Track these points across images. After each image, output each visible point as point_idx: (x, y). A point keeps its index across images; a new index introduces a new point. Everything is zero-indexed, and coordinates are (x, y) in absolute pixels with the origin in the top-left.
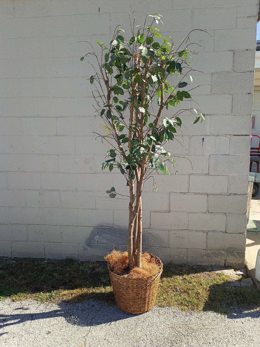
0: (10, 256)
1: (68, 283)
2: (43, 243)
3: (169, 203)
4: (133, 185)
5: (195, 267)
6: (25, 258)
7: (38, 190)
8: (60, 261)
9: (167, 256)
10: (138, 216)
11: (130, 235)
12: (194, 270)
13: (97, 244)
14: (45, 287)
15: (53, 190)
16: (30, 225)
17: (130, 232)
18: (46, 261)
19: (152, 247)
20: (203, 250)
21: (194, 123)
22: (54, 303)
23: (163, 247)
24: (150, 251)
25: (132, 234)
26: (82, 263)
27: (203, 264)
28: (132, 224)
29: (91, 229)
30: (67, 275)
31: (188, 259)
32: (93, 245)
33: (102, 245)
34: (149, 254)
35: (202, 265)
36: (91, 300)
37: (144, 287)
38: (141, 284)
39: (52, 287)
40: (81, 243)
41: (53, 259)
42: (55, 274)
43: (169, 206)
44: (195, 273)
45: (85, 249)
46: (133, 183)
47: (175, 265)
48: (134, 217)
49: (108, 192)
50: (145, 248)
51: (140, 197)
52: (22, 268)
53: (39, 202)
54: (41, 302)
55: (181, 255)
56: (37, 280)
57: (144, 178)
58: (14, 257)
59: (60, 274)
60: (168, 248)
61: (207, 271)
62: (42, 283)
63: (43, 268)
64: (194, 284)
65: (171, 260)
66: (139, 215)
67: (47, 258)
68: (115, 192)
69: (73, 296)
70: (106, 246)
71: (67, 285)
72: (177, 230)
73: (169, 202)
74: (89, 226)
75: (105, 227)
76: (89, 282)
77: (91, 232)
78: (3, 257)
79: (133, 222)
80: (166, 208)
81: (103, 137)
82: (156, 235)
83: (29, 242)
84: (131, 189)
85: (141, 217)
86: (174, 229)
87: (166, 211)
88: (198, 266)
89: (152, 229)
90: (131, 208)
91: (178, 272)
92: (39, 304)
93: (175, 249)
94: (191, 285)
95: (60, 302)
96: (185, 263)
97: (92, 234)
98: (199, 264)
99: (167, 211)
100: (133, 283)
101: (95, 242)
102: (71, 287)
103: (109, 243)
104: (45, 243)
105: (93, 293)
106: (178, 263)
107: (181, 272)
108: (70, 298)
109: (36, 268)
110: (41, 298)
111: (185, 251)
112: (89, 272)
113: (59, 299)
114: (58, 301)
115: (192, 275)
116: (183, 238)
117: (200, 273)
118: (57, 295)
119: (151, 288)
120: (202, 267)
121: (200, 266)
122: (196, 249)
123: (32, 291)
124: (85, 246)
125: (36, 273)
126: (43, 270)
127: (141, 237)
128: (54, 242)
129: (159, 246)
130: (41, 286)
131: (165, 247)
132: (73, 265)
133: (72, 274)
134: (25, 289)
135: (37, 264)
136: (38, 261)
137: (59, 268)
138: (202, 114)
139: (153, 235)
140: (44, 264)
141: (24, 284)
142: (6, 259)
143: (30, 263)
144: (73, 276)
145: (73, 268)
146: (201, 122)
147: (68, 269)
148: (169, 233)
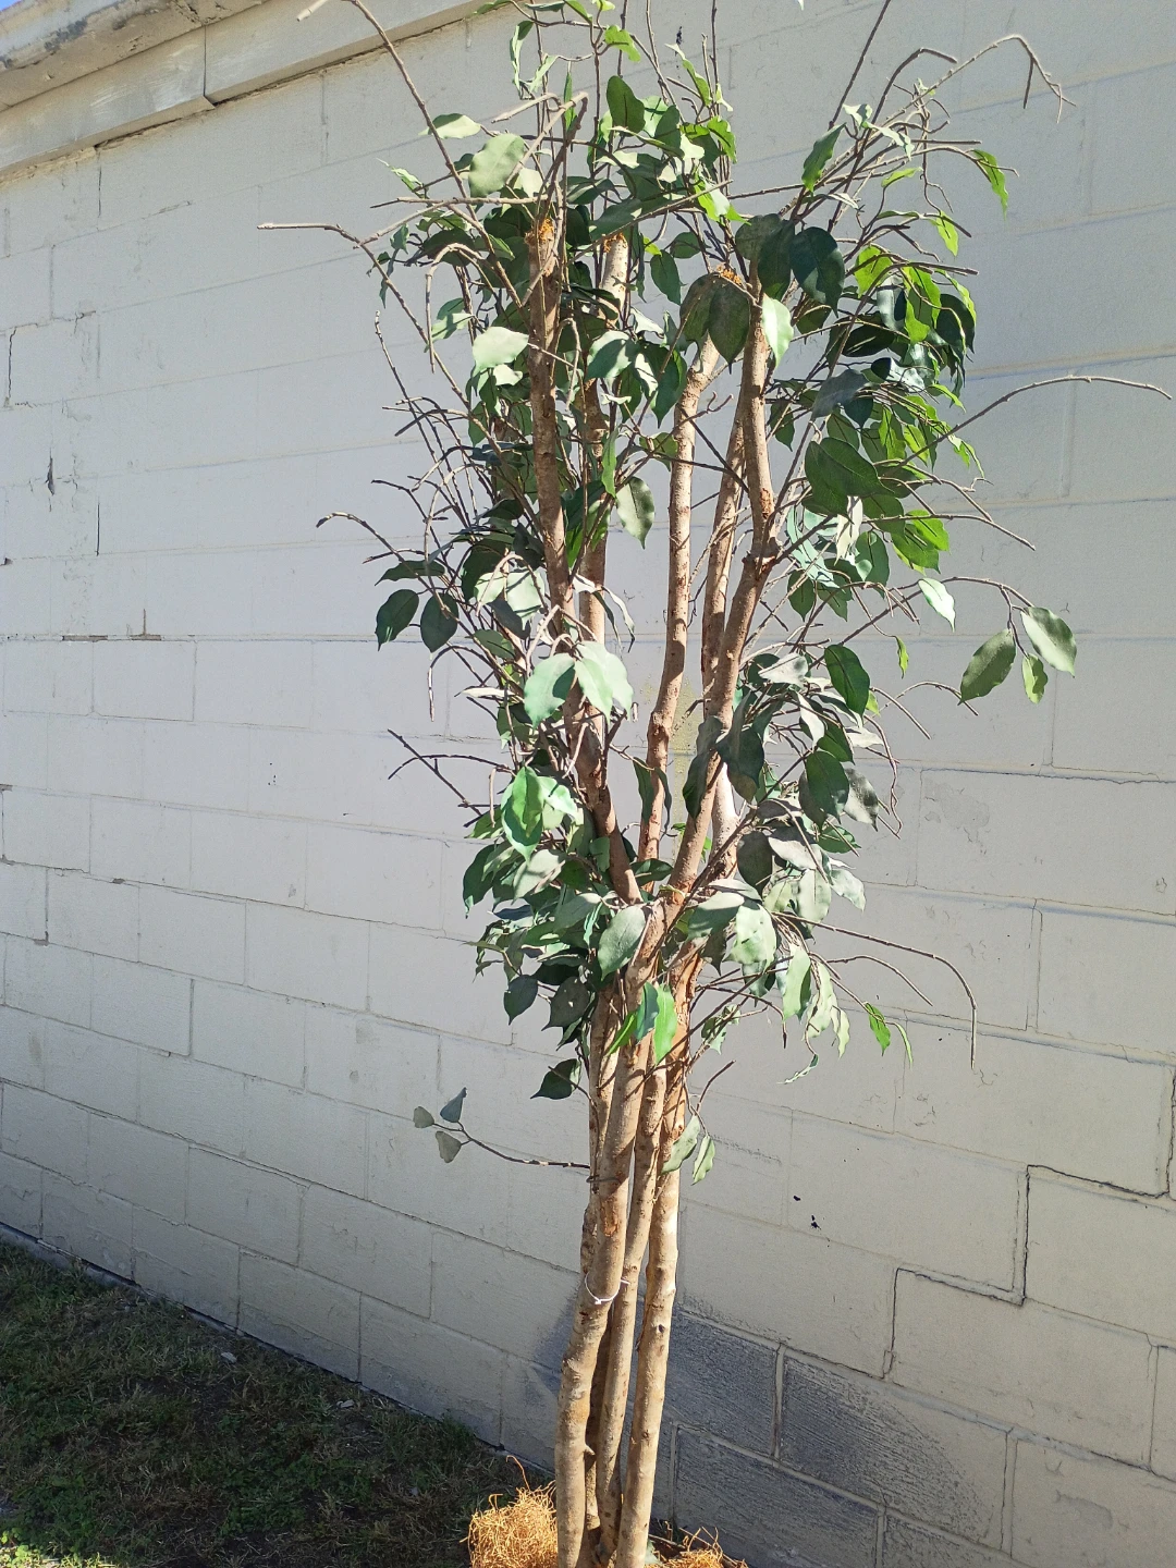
0: (231, 1322)
2: (358, 1296)
3: (1021, 1242)
6: (283, 1351)
7: (355, 1011)
8: (416, 1419)
10: (630, 1313)
11: (564, 1435)
15: (418, 1028)
16: (313, 1186)
18: (349, 1403)
19: (899, 1516)
21: (968, 693)
23: (967, 1539)
24: (880, 1532)
30: (381, 1528)
40: (516, 1356)
41: (392, 1401)
42: (330, 1503)
43: (1020, 1257)
45: (531, 1396)
48: (587, 1317)
49: (423, 1119)
50: (850, 1502)
52: (228, 1406)
53: (354, 1075)
56: (232, 1504)
58: (248, 1335)
59: (352, 1512)
60: (1000, 1557)
62: (239, 1535)
63: (308, 1444)
66: (647, 1309)
67: (368, 1383)
72: (1067, 1448)
73: (1022, 1230)
74: (557, 1268)
77: (565, 1303)
78: (209, 1317)
80: (1001, 1273)
82: (925, 1442)
83: (303, 1273)
85: (662, 1329)
86: (1050, 1436)
87: (999, 1294)
89: (899, 1390)
97: (568, 1315)
99: (1007, 1296)
104: (365, 1299)
109: (281, 1426)
116: (1110, 1517)
125: (261, 1462)
126: (299, 1457)
127: (648, 1468)
128: (402, 1309)
129: (937, 1518)
130: (222, 1554)
131: (983, 1541)
132: (449, 1472)
133: (406, 1533)
134: (143, 1541)
135: (302, 1407)
136: (316, 1393)
137: (374, 1468)
138: (1037, 619)
139: (906, 1431)
140: (329, 1419)
141: (164, 1509)
142: (215, 1332)
143: (274, 1391)
144: (405, 1548)
145: (438, 1492)
146: (1029, 689)
147: (415, 1491)
148: (1011, 1452)
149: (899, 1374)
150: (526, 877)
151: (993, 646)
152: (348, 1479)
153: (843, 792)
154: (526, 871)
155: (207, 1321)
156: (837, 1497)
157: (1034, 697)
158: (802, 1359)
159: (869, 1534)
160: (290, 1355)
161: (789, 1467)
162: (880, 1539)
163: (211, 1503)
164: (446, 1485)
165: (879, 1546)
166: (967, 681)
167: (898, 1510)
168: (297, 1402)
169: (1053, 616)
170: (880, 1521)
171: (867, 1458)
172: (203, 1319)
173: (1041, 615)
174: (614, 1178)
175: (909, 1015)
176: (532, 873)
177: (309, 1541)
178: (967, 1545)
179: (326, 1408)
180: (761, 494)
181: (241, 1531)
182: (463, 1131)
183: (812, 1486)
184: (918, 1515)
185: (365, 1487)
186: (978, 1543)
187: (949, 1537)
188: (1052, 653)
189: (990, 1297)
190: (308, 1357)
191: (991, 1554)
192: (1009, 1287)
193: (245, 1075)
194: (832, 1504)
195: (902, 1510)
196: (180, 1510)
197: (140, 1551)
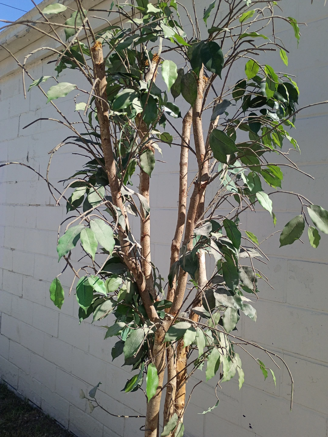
2: (102, 425)
21: (283, 242)
53: (103, 350)
58: (71, 432)
68: (94, 399)
128: (115, 432)
138: (315, 211)
146: (312, 243)
150: (99, 312)
151: (294, 222)
153: (236, 280)
154: (99, 310)
155: (60, 425)
157: (314, 246)
166: (283, 237)
169: (322, 209)
173: (317, 209)
175: (285, 352)
176: (102, 311)
180: (201, 156)
182: (96, 401)
188: (321, 225)
193: (72, 346)
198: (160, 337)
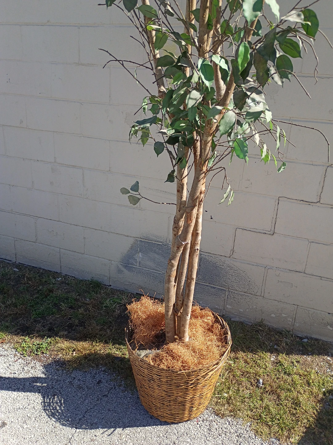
0: (14, 260)
1: (77, 326)
2: (59, 249)
3: (274, 218)
4: (185, 181)
5: (306, 340)
6: (34, 267)
7: (50, 162)
9: (257, 310)
10: (189, 246)
11: (169, 281)
12: (303, 346)
13: (139, 267)
14: (39, 326)
15: (74, 167)
16: (39, 219)
17: (170, 275)
18: (60, 279)
19: (232, 291)
20: (327, 314)
22: (40, 361)
23: (252, 294)
25: (173, 279)
26: (114, 292)
27: (324, 339)
28: (173, 262)
29: (131, 241)
30: (81, 311)
31: (295, 323)
32: (132, 267)
33: (147, 269)
34: (213, 314)
35: (320, 340)
36: (100, 369)
37: (182, 386)
38: (176, 380)
39: (50, 330)
40: (114, 261)
41: (73, 277)
42: (63, 306)
43: (274, 222)
44: (303, 354)
45: (120, 271)
46: (184, 176)
47: (269, 329)
48: (178, 248)
49: (124, 191)
50: (218, 288)
51: (192, 210)
52: (21, 283)
53: (52, 183)
54: (21, 354)
55: (283, 315)
56: (33, 310)
57: (204, 169)
58: (20, 263)
59: (71, 307)
60: (260, 297)
61: (328, 356)
63: (51, 291)
64: (296, 377)
65: (262, 319)
66: (193, 244)
67: (64, 273)
68: (137, 193)
69: (74, 354)
70: (153, 273)
71: (74, 330)
72: (282, 270)
73: (275, 215)
74: (127, 236)
75: (154, 242)
76: (111, 331)
77: (130, 245)
78: (5, 259)
79: (175, 257)
80: (268, 227)
81: (121, 62)
82: (241, 272)
83: (38, 244)
84: (180, 190)
85: (198, 249)
86: (277, 267)
87: (267, 232)
88: (312, 338)
89: (234, 259)
90: (175, 229)
91: (271, 344)
92: (15, 359)
93: (274, 301)
94: (289, 379)
95: (49, 361)
96: (288, 329)
97: (131, 249)
98: (314, 336)
99: (269, 233)
100: (159, 376)
101: (136, 262)
102: (78, 335)
103: (158, 269)
104: (61, 250)
105: (109, 356)
106: (275, 326)
107: (275, 347)
108: (68, 357)
109: (41, 287)
110: (23, 347)
111: (292, 310)
112: (118, 312)
113: (51, 355)
114: (49, 359)
115: (294, 357)
116: (292, 286)
117: (313, 356)
118: (50, 347)
119: (196, 387)
120: (320, 343)
121: (316, 340)
122: (314, 310)
123: (16, 331)
124: (120, 266)
125: (38, 298)
126: (49, 295)
127: (193, 287)
129: (243, 290)
130: (33, 324)
131: (255, 294)
132: (97, 293)
133: (89, 311)
134: (7, 324)
135: (46, 281)
136: (49, 277)
137: (74, 295)
139: (236, 269)
140: (55, 284)
141: (10, 314)
142: (8, 263)
143: (35, 278)
144: (90, 315)
145: (95, 299)
147: (88, 300)
148: (266, 272)
149: (235, 255)
152: (67, 299)
155: (5, 260)
156: (214, 288)
158: (206, 254)
159: (223, 296)
160: (36, 268)
161: (200, 282)
162: (227, 296)
163: (26, 311)
164: (97, 297)
165: (226, 298)
167: (232, 289)
168: (44, 280)
170: (227, 292)
171: (224, 277)
172: (3, 260)
174: (192, 206)
177: (60, 317)
178: (251, 296)
179: (53, 281)
181: (38, 317)
182: (140, 195)
183: (207, 286)
184: (238, 290)
185: (73, 301)
186: (255, 295)
187: (246, 294)
189: (264, 233)
190: (43, 267)
191: (258, 297)
192: (270, 230)
193: (10, 185)
194: (213, 290)
195: (233, 289)
196: (16, 314)
197: (7, 327)
198: (212, 129)
